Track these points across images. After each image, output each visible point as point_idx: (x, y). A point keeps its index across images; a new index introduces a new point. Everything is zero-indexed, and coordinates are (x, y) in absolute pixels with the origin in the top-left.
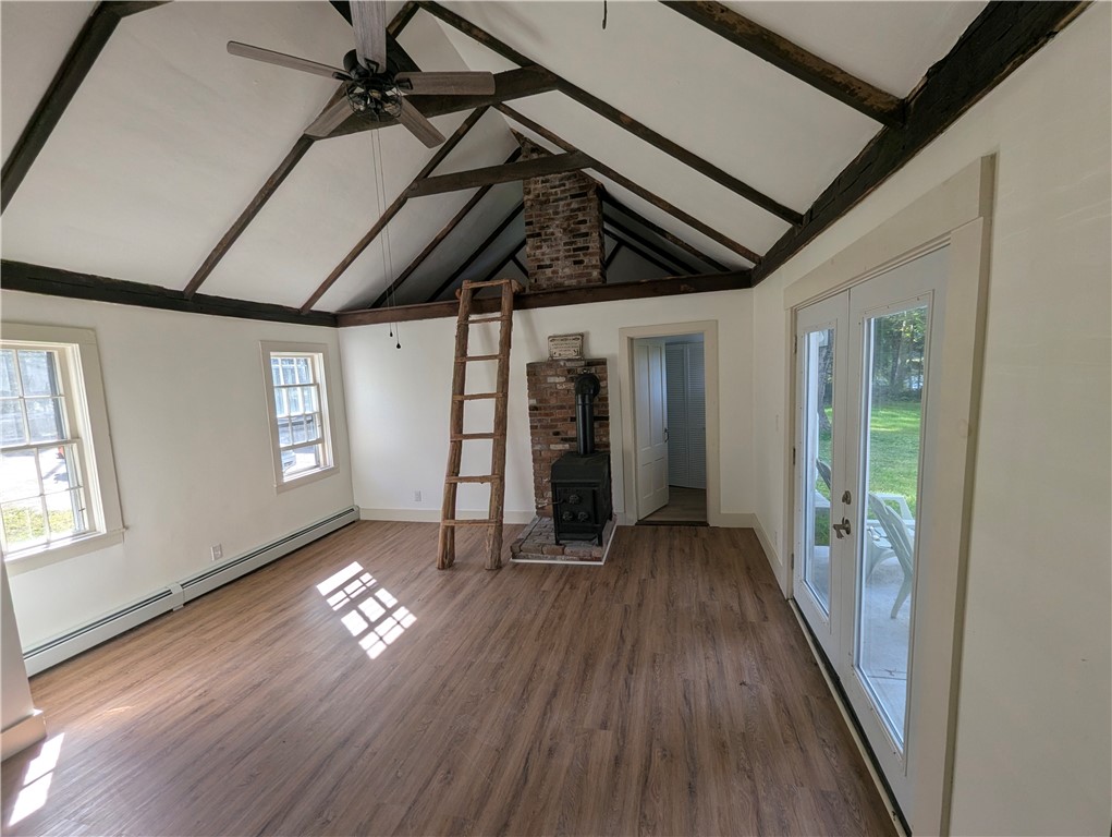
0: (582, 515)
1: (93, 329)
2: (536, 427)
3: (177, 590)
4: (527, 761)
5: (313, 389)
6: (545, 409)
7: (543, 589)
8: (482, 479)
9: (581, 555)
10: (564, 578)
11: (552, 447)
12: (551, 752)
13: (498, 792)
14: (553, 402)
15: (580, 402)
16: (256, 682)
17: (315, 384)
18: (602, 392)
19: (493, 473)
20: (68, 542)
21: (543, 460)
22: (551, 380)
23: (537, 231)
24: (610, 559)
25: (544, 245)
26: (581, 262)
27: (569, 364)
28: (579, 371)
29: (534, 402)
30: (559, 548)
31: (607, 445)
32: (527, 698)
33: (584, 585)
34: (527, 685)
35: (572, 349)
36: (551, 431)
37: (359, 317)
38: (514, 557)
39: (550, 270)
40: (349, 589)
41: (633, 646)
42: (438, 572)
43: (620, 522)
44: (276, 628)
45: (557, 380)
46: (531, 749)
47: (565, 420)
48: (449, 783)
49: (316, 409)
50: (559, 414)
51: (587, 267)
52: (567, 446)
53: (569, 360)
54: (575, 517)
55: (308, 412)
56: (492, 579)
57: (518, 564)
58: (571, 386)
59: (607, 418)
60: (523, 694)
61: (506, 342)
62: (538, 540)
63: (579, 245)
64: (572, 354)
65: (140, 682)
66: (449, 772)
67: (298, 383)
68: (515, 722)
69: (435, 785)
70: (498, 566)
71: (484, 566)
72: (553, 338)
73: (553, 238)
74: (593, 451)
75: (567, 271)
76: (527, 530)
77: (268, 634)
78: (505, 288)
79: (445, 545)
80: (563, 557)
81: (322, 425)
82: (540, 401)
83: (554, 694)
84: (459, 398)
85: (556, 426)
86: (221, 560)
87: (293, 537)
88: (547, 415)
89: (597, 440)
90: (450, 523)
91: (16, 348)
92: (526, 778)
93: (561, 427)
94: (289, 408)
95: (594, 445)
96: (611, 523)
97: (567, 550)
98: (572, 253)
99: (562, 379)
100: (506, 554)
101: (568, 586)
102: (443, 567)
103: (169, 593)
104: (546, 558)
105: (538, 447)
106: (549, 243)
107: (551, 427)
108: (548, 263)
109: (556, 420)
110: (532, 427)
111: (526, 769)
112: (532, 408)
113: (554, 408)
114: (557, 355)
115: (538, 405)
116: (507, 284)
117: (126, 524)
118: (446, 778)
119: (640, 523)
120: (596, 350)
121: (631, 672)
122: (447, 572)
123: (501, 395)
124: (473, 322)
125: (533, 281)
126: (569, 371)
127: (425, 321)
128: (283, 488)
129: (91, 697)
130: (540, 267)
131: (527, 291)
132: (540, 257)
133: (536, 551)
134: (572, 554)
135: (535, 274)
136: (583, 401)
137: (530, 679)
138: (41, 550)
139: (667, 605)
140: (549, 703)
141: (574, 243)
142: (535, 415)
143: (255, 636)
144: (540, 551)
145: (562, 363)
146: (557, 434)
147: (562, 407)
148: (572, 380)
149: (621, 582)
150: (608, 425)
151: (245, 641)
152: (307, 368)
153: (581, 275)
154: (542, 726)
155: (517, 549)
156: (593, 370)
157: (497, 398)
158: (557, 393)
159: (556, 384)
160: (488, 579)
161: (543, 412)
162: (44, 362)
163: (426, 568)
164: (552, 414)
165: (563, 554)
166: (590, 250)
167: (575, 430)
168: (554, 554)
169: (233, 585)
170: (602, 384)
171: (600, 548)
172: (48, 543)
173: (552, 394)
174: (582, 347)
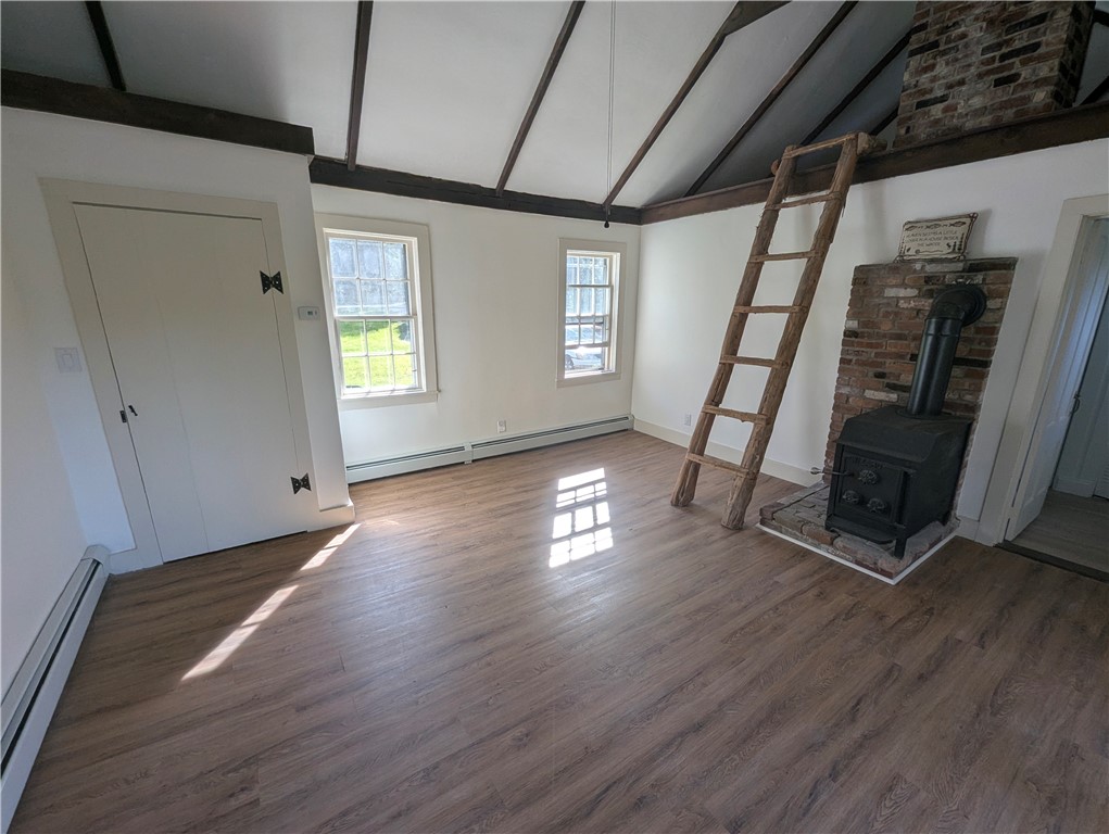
0: (875, 501)
1: (427, 225)
2: (849, 362)
3: (468, 448)
4: (607, 789)
5: (608, 290)
6: (870, 336)
7: (776, 579)
8: (744, 417)
9: (859, 556)
10: (816, 577)
11: (869, 394)
12: (640, 804)
13: (555, 799)
14: (886, 327)
15: (932, 331)
16: (468, 544)
17: (610, 286)
18: (987, 318)
19: (760, 413)
20: (404, 392)
22: (890, 293)
23: (933, 38)
24: (911, 582)
25: (941, 61)
26: (1013, 78)
27: (930, 268)
28: (949, 279)
29: (854, 324)
30: (828, 535)
31: (973, 408)
32: (663, 710)
33: (842, 599)
34: (673, 692)
35: (943, 243)
36: (871, 371)
37: (661, 211)
38: (763, 523)
39: (941, 106)
40: (580, 492)
41: (865, 737)
42: (669, 507)
43: (963, 530)
44: (511, 505)
46: (620, 780)
47: (901, 356)
48: (519, 748)
49: (607, 312)
50: (891, 347)
51: (1024, 86)
52: (893, 397)
53: (932, 261)
54: (862, 502)
55: (599, 314)
56: (722, 538)
57: (764, 533)
58: (927, 304)
59: (986, 364)
60: (660, 701)
61: (827, 234)
62: (803, 515)
63: (1017, 45)
64: (941, 250)
65: (415, 508)
66: (527, 735)
67: (593, 283)
68: (629, 729)
69: (507, 738)
70: (737, 525)
71: (721, 520)
72: (911, 226)
73: (961, 43)
74: (937, 413)
75: (977, 102)
76: (799, 495)
77: (502, 508)
78: (846, 149)
79: (684, 481)
80: (831, 549)
81: (610, 329)
82: (863, 324)
83: (698, 728)
84: (742, 309)
85: (882, 364)
86: (505, 434)
87: (566, 429)
88: (870, 346)
89: (950, 396)
90: (696, 458)
91: (384, 240)
92: (593, 810)
93: (890, 366)
94: (581, 307)
95: (941, 402)
96: (942, 529)
97: (839, 542)
98: (997, 64)
99: (911, 292)
100: (752, 515)
101: (815, 591)
102: (676, 503)
103: (462, 448)
104: (805, 541)
105: (845, 390)
106: (949, 57)
107: (873, 364)
108: (939, 93)
109: (885, 355)
110: (842, 361)
111: (598, 800)
112: (849, 334)
113: (884, 336)
114: (912, 252)
115: (859, 331)
116: (851, 141)
117: (441, 388)
118: (521, 740)
119: (1006, 546)
120: (995, 243)
121: (834, 775)
122: (678, 511)
123: (797, 309)
124: (786, 205)
125: (903, 131)
126: (928, 280)
127: (730, 210)
128: (563, 383)
129: (387, 507)
130: (920, 105)
131: (890, 148)
132: (927, 86)
133: (794, 527)
134: (845, 550)
135: (910, 118)
136: (939, 328)
137: (681, 688)
138: (388, 394)
139: (981, 709)
140: (682, 735)
141: (1007, 43)
142: (852, 344)
143: (493, 505)
144: (799, 527)
145: (918, 266)
146: (880, 375)
147: (899, 337)
148: (930, 294)
149: (909, 625)
150: (983, 376)
151: (485, 507)
152: (605, 269)
153: (1004, 106)
154: (653, 759)
155: (768, 515)
156: (978, 279)
157: (791, 313)
158: (896, 314)
159: (898, 299)
160: (717, 536)
161: (865, 340)
162: (399, 252)
163: (658, 499)
164: (878, 346)
165: (832, 544)
166: (1042, 50)
167: (915, 376)
168: (817, 539)
169: (507, 457)
170: (991, 304)
171: (894, 560)
172: (394, 390)
173: (887, 314)
174: (967, 237)
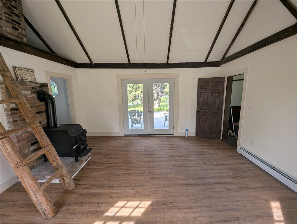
2: (17, 121)
21: (24, 139)
22: (23, 92)
26: (16, 29)
27: (32, 84)
28: (38, 88)
45: (27, 92)
58: (35, 96)
63: (15, 19)
72: (19, 68)
75: (9, 29)
98: (10, 21)
99: (30, 92)
112: (13, 110)
114: (26, 78)
115: (17, 107)
126: (33, 88)
141: (11, 16)
148: (34, 93)
159: (26, 94)
166: (21, 26)
